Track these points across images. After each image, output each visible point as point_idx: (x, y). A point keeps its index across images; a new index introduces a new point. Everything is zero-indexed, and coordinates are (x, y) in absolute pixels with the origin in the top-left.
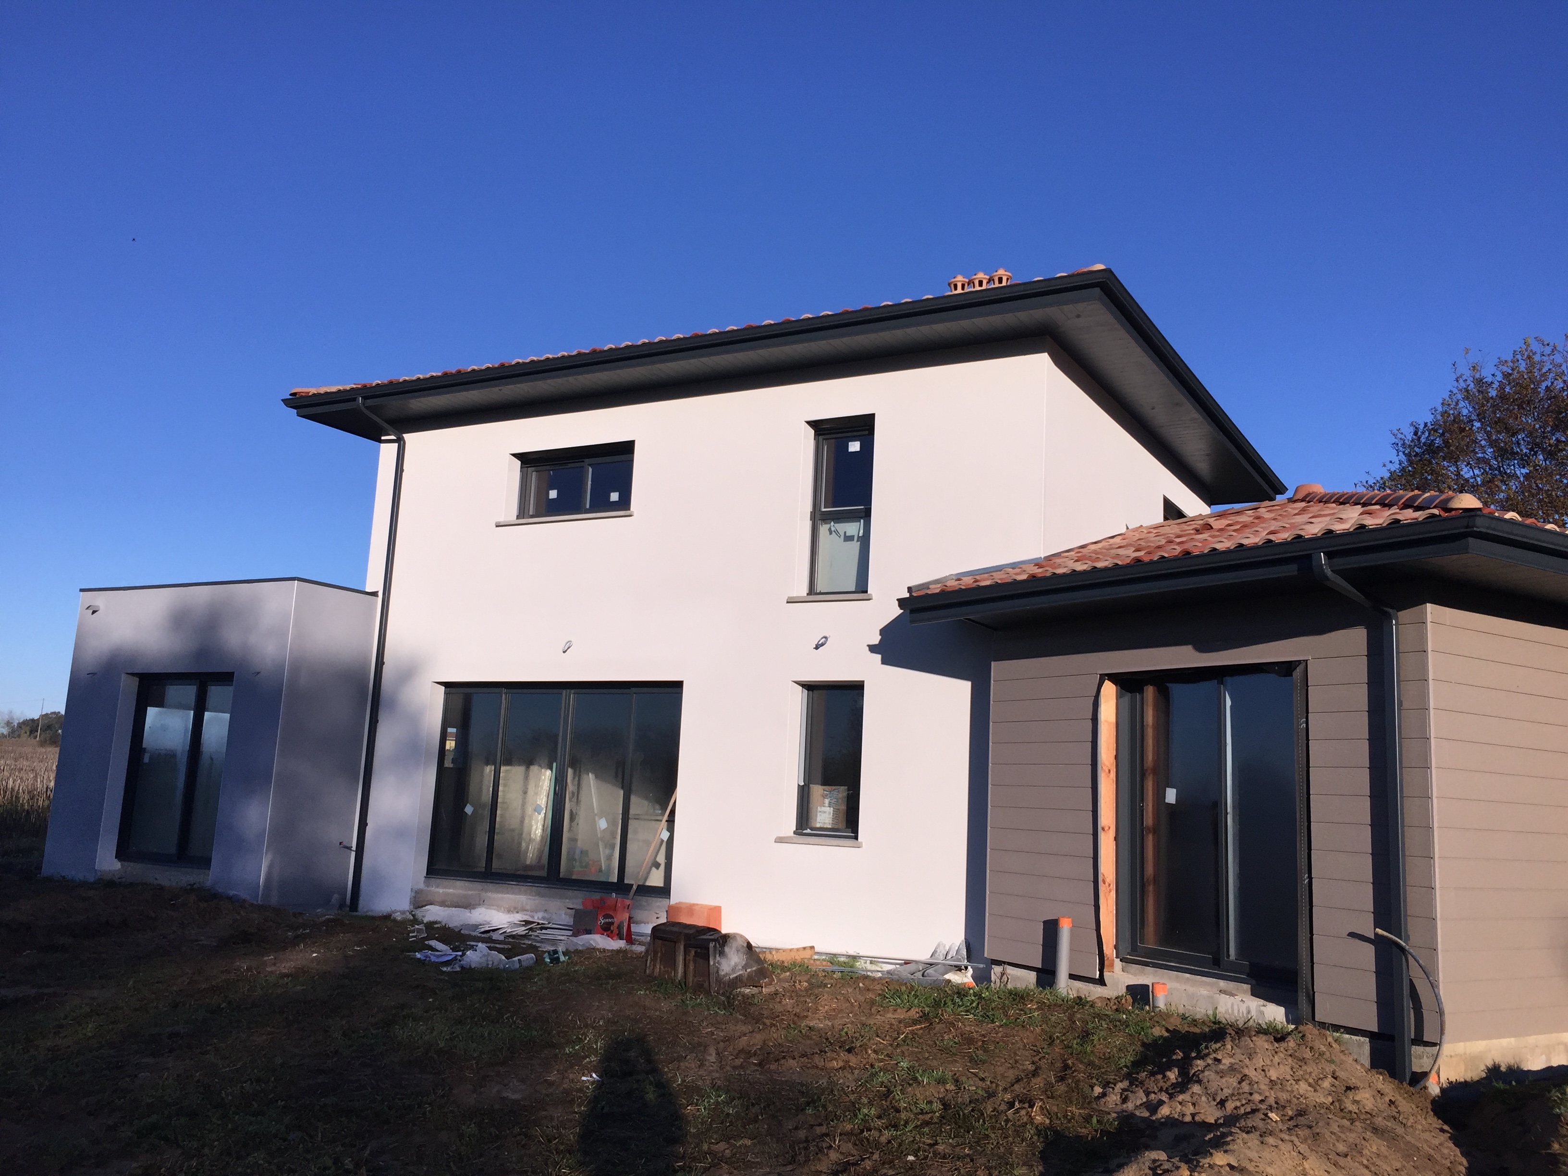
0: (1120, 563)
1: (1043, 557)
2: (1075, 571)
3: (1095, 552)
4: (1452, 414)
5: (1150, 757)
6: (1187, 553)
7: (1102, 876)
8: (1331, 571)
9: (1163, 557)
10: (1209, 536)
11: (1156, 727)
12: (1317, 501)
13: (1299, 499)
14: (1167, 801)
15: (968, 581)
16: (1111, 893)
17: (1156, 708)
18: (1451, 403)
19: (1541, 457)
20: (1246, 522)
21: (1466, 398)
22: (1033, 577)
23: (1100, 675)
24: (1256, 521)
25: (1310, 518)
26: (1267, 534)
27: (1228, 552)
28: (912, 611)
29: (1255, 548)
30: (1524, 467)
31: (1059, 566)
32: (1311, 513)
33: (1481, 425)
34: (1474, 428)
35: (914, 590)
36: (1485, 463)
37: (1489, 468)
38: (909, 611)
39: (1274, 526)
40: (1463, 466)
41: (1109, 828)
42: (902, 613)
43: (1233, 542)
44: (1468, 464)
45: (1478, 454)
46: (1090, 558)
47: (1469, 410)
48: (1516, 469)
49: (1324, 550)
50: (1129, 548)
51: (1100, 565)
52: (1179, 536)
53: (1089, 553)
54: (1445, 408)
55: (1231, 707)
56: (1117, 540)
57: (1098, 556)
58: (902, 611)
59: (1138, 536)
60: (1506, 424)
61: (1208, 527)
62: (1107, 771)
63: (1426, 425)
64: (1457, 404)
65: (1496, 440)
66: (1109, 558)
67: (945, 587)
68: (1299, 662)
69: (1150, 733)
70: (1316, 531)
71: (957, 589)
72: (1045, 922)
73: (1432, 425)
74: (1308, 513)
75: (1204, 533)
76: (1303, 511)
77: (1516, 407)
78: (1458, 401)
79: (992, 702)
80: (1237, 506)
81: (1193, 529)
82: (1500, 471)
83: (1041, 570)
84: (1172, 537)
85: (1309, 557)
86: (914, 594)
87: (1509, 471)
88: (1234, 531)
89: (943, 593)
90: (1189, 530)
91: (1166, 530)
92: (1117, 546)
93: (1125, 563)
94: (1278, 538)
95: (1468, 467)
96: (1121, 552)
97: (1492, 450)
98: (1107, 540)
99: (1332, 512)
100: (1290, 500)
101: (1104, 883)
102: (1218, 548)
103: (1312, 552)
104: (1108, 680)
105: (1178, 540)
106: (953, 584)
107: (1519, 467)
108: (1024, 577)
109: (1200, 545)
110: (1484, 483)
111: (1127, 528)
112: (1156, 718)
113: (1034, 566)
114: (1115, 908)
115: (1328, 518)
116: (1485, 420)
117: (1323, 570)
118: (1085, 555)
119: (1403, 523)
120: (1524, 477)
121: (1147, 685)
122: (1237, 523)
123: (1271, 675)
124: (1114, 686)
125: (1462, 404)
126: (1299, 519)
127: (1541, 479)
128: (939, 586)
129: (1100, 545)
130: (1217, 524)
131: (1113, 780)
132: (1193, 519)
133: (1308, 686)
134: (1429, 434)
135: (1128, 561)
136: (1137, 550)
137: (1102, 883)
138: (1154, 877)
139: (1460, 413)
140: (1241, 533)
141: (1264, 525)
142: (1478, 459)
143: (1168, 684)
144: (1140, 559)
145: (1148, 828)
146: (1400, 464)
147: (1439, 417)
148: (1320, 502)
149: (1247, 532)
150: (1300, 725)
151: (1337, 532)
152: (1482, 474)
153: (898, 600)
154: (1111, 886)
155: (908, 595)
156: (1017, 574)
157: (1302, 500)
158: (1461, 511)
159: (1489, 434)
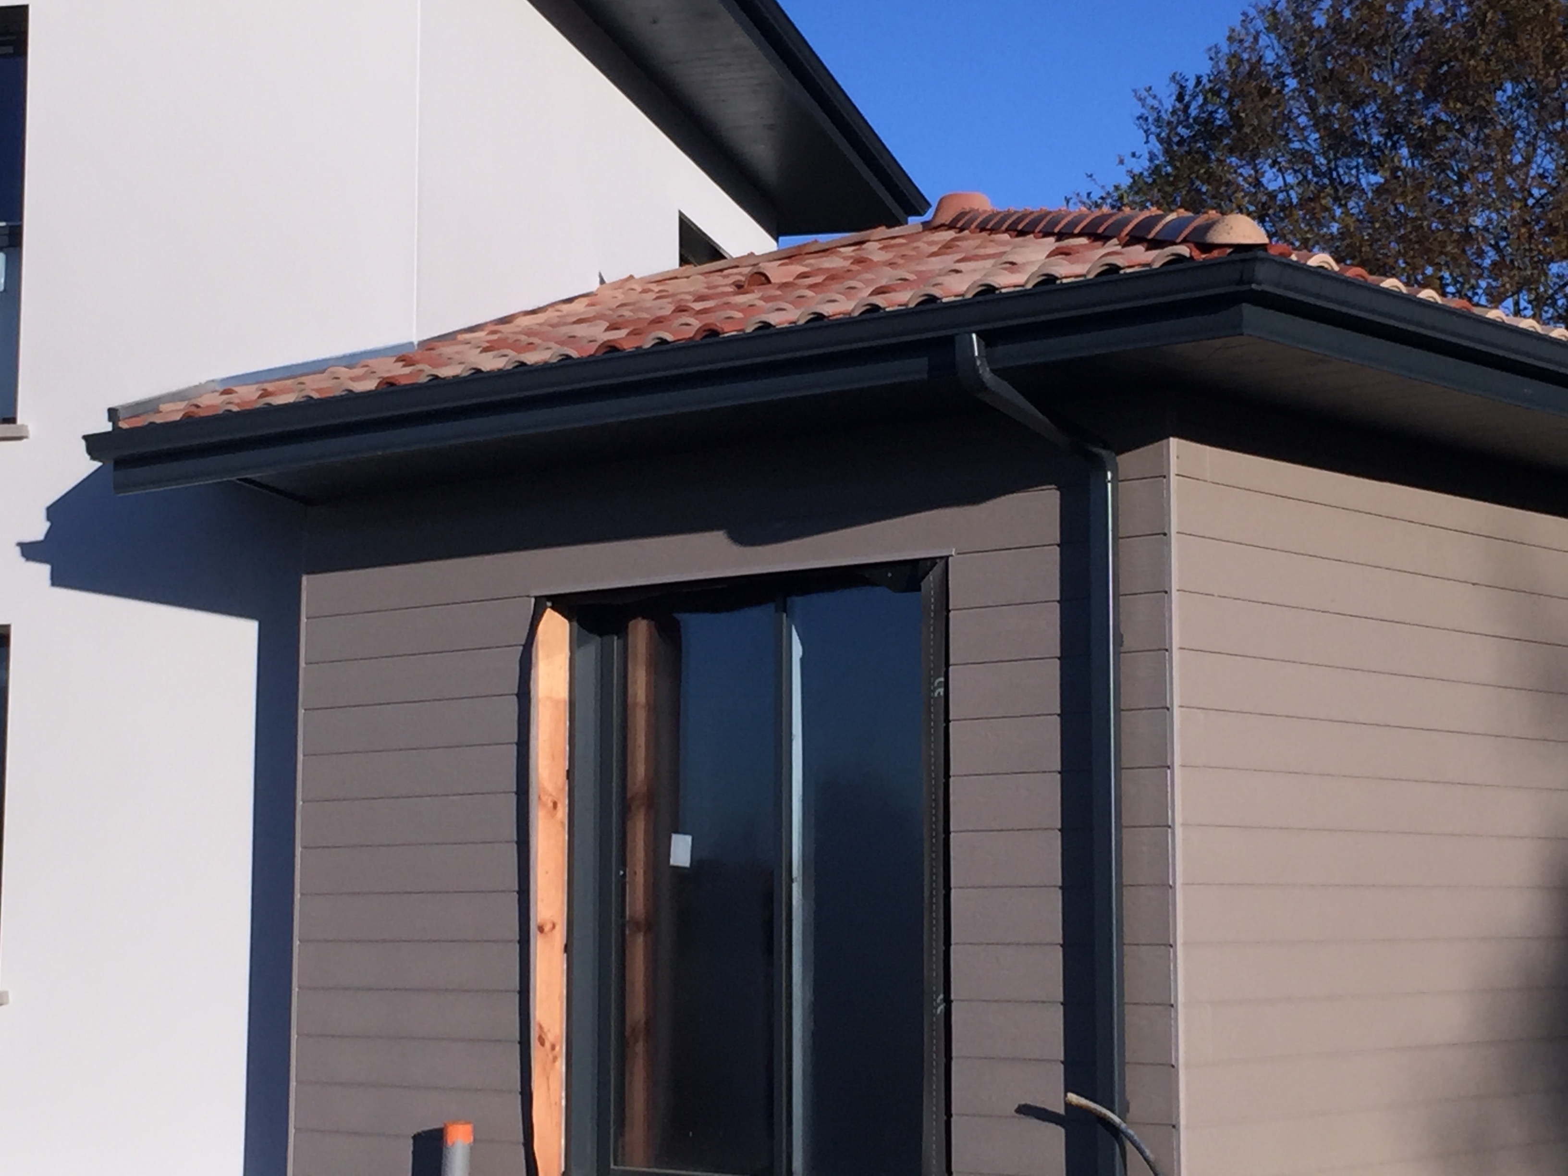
0: (574, 354)
1: (416, 343)
2: (478, 371)
3: (529, 332)
4: (1248, 60)
5: (640, 770)
6: (711, 333)
7: (537, 1028)
8: (992, 371)
9: (663, 342)
10: (760, 299)
11: (653, 708)
12: (976, 227)
13: (943, 225)
14: (673, 862)
15: (248, 395)
16: (558, 1064)
17: (653, 666)
18: (1246, 38)
19: (1404, 151)
20: (833, 268)
21: (1272, 28)
22: (389, 385)
23: (536, 598)
24: (855, 268)
25: (959, 261)
26: (872, 294)
27: (793, 330)
28: (120, 464)
29: (846, 322)
30: (1375, 173)
31: (449, 362)
32: (962, 252)
33: (1299, 83)
34: (1287, 90)
35: (122, 414)
36: (1305, 162)
37: (1313, 173)
38: (112, 463)
39: (886, 277)
40: (1266, 167)
41: (554, 926)
42: (100, 468)
43: (803, 309)
44: (1275, 163)
45: (1293, 142)
46: (516, 346)
47: (1277, 54)
48: (1361, 176)
49: (978, 328)
50: (598, 322)
51: (532, 358)
52: (700, 298)
53: (514, 333)
54: (1235, 47)
55: (803, 660)
56: (578, 307)
57: (531, 340)
58: (97, 464)
59: (621, 298)
60: (1343, 83)
61: (761, 278)
62: (551, 805)
63: (1199, 81)
64: (1256, 39)
65: (1328, 116)
66: (552, 344)
67: (194, 409)
68: (933, 561)
69: (640, 720)
70: (963, 288)
71: (221, 412)
72: (417, 1138)
73: (1210, 81)
74: (956, 252)
75: (753, 292)
76: (947, 247)
77: (1362, 50)
78: (1258, 33)
79: (302, 664)
80: (825, 239)
81: (730, 285)
82: (1332, 180)
83: (407, 370)
84: (687, 301)
85: (948, 342)
86: (123, 425)
87: (1346, 181)
88: (811, 287)
89: (190, 422)
90: (726, 285)
91: (682, 285)
92: (575, 319)
93: (585, 355)
94: (889, 302)
95: (1275, 170)
96: (581, 331)
97: (1317, 136)
98: (558, 307)
99: (1002, 249)
100: (928, 227)
101: (542, 1042)
102: (773, 323)
103: (955, 331)
104: (553, 608)
105: (698, 306)
106: (213, 402)
107: (1367, 171)
108: (370, 385)
109: (739, 315)
110: (1304, 202)
111: (602, 281)
112: (653, 689)
113: (396, 361)
114: (564, 1094)
115: (989, 263)
116: (1306, 74)
117: (975, 369)
118: (505, 339)
119: (1125, 274)
120: (1373, 191)
121: (634, 618)
122: (820, 271)
123: (878, 590)
124: (566, 622)
125: (1263, 40)
126: (936, 264)
127: (1404, 194)
128: (182, 405)
129: (541, 318)
130: (777, 273)
131: (562, 823)
132: (737, 264)
133: (948, 611)
134: (1205, 99)
135: (592, 349)
136: (613, 327)
137: (538, 1044)
138: (647, 1023)
139: (1261, 58)
140: (821, 293)
141: (869, 276)
142: (1294, 153)
143: (676, 615)
144: (618, 346)
145: (636, 924)
146: (1151, 160)
147: (1223, 66)
148: (983, 229)
149: (835, 291)
150: (934, 691)
151: (1003, 291)
152: (1299, 184)
153: (86, 438)
154: (557, 1048)
155: (108, 427)
156: (353, 379)
157: (950, 226)
158: (1229, 250)
159: (1313, 104)
